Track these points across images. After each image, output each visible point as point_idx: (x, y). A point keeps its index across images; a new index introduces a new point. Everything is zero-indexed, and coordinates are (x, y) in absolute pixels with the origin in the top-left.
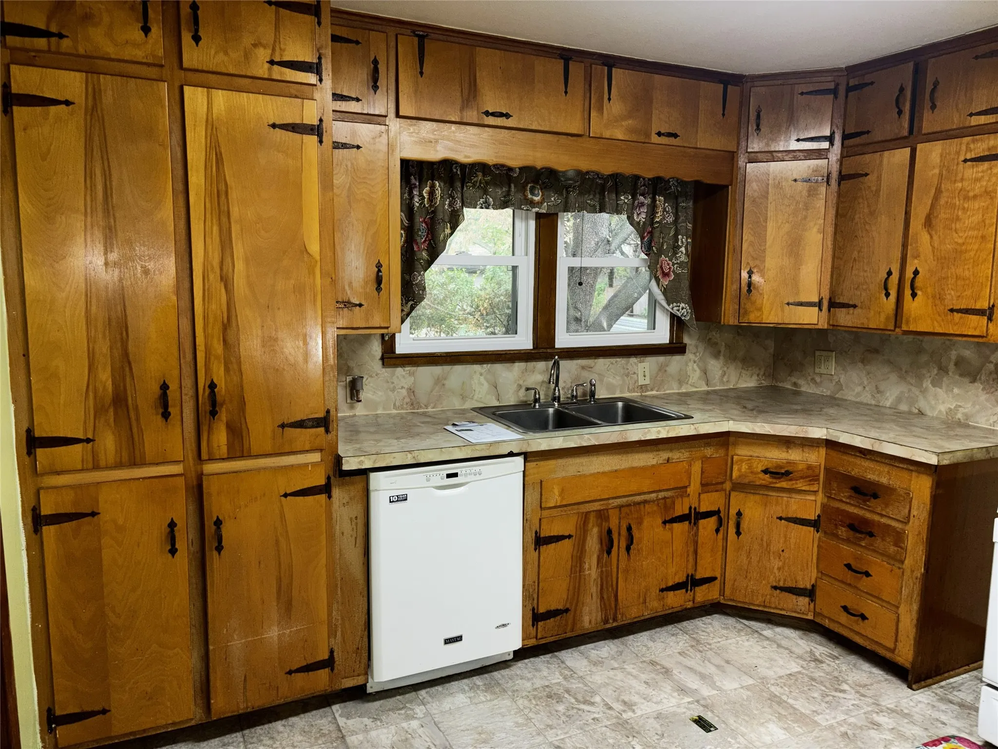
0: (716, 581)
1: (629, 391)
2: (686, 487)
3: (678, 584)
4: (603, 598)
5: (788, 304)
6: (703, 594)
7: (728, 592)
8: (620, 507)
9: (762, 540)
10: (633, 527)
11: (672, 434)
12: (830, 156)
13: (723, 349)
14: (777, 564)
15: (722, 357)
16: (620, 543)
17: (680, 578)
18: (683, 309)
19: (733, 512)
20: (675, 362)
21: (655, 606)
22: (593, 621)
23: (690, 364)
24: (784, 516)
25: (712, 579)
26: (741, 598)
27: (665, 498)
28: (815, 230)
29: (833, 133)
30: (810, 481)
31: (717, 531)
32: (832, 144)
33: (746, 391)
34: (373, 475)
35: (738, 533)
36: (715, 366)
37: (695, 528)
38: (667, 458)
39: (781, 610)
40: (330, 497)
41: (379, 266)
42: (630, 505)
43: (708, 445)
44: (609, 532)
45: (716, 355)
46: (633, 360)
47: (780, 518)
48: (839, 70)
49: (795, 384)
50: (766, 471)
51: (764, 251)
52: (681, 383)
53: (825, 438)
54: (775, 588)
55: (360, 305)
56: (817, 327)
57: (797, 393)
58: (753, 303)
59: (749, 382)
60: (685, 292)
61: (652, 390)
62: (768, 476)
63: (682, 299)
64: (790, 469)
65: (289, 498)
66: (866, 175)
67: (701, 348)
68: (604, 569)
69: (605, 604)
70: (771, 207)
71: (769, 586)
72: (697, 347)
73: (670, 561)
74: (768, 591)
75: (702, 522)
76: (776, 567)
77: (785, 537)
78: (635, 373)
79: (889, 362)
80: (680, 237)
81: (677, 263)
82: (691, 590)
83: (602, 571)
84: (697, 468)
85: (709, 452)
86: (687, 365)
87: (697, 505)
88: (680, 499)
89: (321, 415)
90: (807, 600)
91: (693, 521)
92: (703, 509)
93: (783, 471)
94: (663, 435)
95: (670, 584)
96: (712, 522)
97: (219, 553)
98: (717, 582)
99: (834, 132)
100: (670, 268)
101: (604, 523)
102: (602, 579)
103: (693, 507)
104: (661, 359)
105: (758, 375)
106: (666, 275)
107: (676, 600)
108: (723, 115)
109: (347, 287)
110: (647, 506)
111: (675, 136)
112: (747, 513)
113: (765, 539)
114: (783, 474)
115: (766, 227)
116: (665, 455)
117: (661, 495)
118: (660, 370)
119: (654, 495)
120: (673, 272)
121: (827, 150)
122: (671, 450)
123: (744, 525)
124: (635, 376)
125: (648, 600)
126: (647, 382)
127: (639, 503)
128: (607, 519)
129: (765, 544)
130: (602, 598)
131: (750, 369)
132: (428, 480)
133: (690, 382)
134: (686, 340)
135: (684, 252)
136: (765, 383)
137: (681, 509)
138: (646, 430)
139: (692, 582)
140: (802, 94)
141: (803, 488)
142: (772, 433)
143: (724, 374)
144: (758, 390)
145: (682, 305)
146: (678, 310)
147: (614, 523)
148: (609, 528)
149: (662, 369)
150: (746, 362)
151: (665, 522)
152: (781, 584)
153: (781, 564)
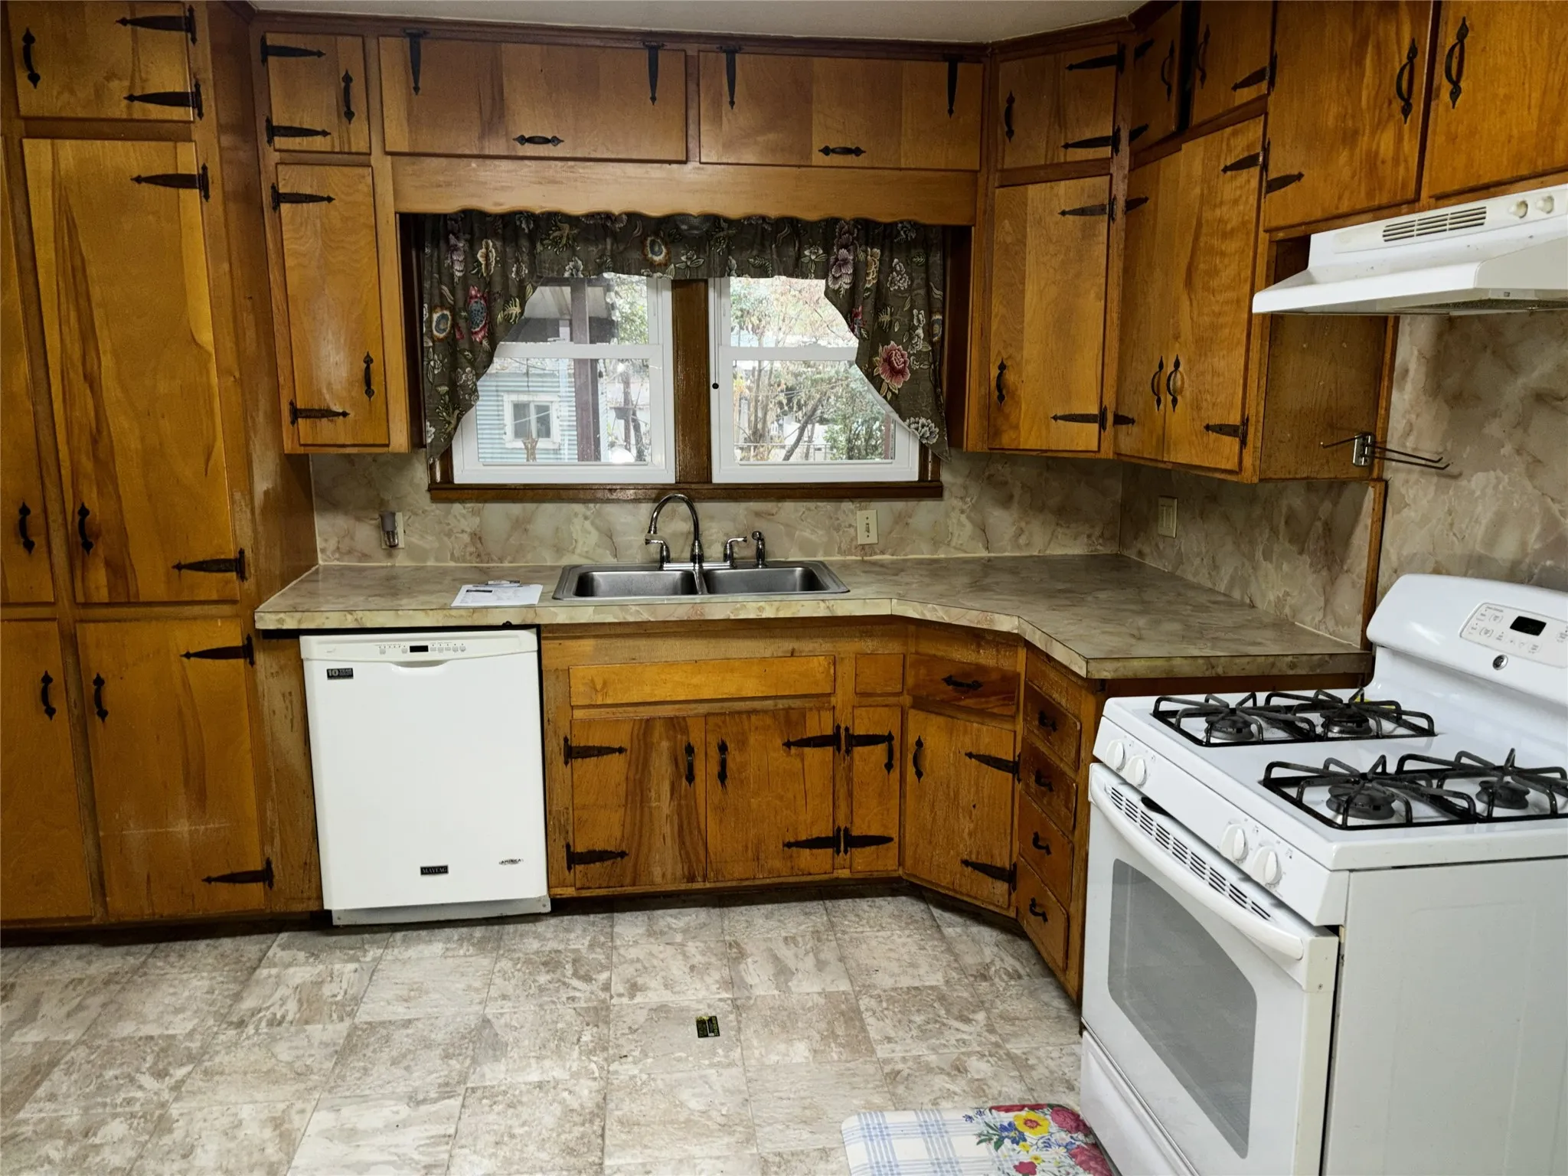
0: (890, 844)
1: (840, 552)
2: (829, 695)
3: (818, 839)
4: (684, 843)
5: (1055, 418)
6: (863, 861)
7: (909, 862)
8: (707, 716)
9: (948, 787)
10: (731, 746)
12: (1113, 170)
13: (1017, 492)
14: (967, 825)
15: (1015, 506)
16: (705, 768)
17: (823, 830)
18: (923, 426)
19: (912, 740)
20: (924, 511)
21: (776, 867)
22: (669, 876)
23: (953, 514)
24: (974, 752)
25: (881, 840)
26: (926, 874)
27: (788, 710)
28: (1092, 295)
29: (1117, 133)
30: (1004, 699)
31: (889, 766)
32: (1116, 150)
34: (303, 639)
35: (919, 774)
36: (1003, 521)
37: (848, 758)
38: (790, 648)
39: (975, 898)
40: (252, 663)
41: (368, 361)
42: (724, 714)
43: (870, 635)
44: (690, 750)
45: (1006, 502)
46: (847, 506)
47: (970, 755)
48: (1120, 22)
49: (1140, 554)
50: (949, 680)
51: (1021, 331)
52: (936, 543)
53: (1016, 631)
54: (966, 863)
55: (345, 414)
56: (1098, 456)
57: (1141, 566)
58: (1007, 417)
59: (1070, 546)
60: (926, 401)
61: (883, 553)
62: (951, 687)
63: (921, 411)
64: (981, 679)
65: (192, 659)
66: (1146, 199)
67: (974, 490)
68: (683, 802)
69: (687, 853)
70: (1030, 259)
71: (959, 861)
72: (965, 488)
73: (801, 802)
74: (957, 866)
75: (858, 751)
76: (967, 830)
77: (977, 784)
78: (850, 526)
80: (915, 312)
81: (914, 354)
82: (846, 852)
83: (679, 805)
84: (846, 670)
85: (868, 645)
86: (947, 515)
87: (849, 724)
88: (815, 712)
89: (232, 554)
90: (1006, 886)
91: (843, 748)
92: (860, 730)
93: (970, 681)
94: (769, 613)
95: (803, 837)
96: (880, 750)
97: (103, 720)
98: (894, 845)
99: (1119, 130)
100: (905, 362)
101: (679, 736)
102: (679, 815)
103: (843, 726)
104: (899, 505)
105: (1089, 536)
106: (895, 372)
107: (816, 864)
108: (951, 112)
109: (325, 391)
110: (753, 717)
111: (857, 152)
112: (929, 743)
113: (952, 786)
114: (968, 686)
115: (1023, 292)
116: (787, 645)
117: (781, 704)
118: (896, 522)
119: (769, 703)
120: (910, 367)
121: (1107, 161)
122: (798, 638)
123: (927, 764)
124: (852, 530)
125: (762, 856)
126: (873, 539)
127: (740, 713)
128: (685, 731)
129: (952, 794)
130: (682, 843)
131: (1073, 525)
132: (383, 652)
133: (953, 544)
134: (946, 477)
135: (922, 336)
136: (1102, 550)
137: (820, 725)
138: (738, 605)
139: (842, 840)
140: (1071, 67)
141: (995, 710)
142: (947, 620)
143: (1020, 532)
144: (1093, 562)
145: (923, 420)
146: (917, 429)
147: (696, 737)
148: (689, 744)
149: (900, 520)
150: (1065, 514)
151: (788, 745)
152: (974, 858)
153: (972, 826)
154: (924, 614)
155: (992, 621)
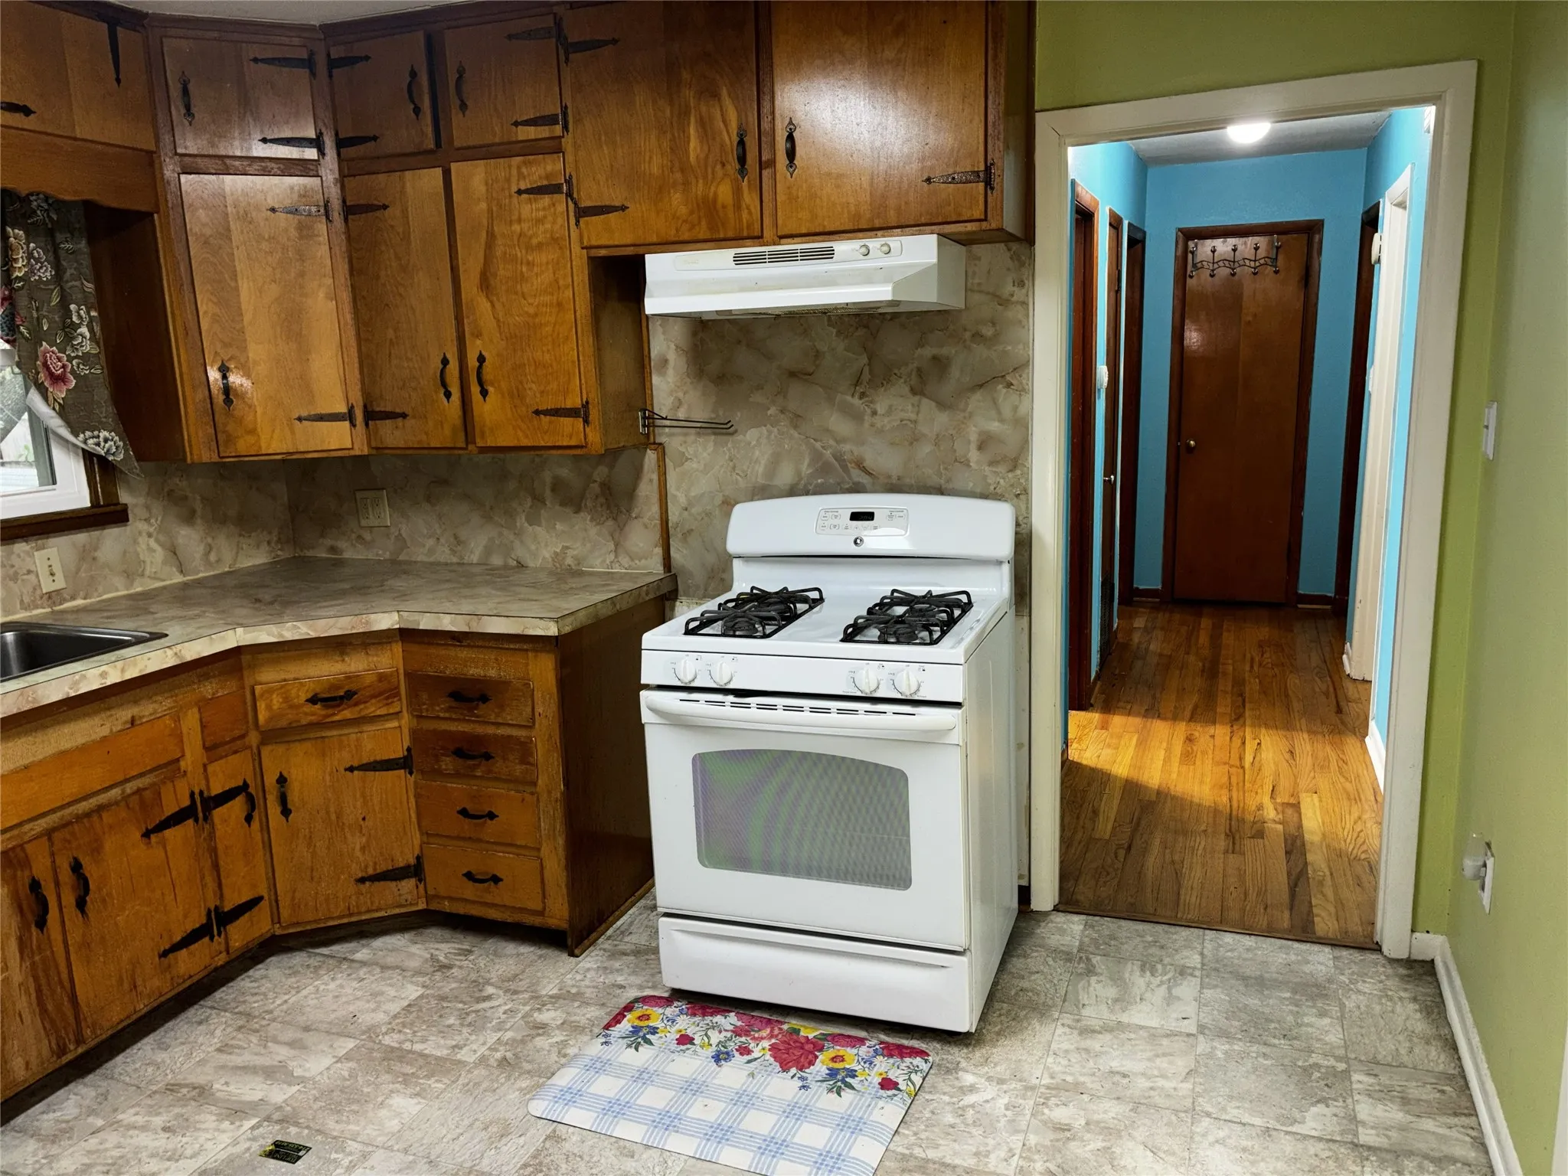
0: (262, 903)
1: (25, 607)
2: (178, 760)
3: (194, 931)
4: (46, 1011)
5: (300, 419)
6: (240, 934)
7: (285, 913)
8: (49, 833)
9: (328, 813)
10: (85, 861)
11: (132, 673)
12: (322, 172)
13: (198, 506)
14: (357, 841)
15: (199, 521)
16: (61, 899)
17: (196, 920)
18: (106, 440)
19: (271, 780)
20: (110, 540)
21: (156, 986)
22: (34, 1065)
23: (140, 540)
24: (356, 764)
25: (254, 902)
26: (311, 917)
27: (138, 791)
28: (321, 295)
29: (320, 135)
30: (387, 698)
31: (249, 819)
32: (321, 152)
33: (252, 572)
35: (286, 812)
36: (190, 538)
37: (207, 826)
38: (130, 716)
39: (377, 911)
42: (69, 824)
43: (206, 677)
44: (35, 885)
45: (189, 518)
46: (21, 547)
47: (351, 769)
48: (311, 28)
49: (333, 549)
50: (313, 700)
51: (242, 331)
52: (129, 575)
53: (397, 626)
54: (362, 880)
56: (352, 453)
57: (339, 563)
58: (240, 421)
59: (255, 557)
60: (105, 409)
61: (73, 598)
62: (318, 706)
63: (101, 422)
64: (353, 687)
66: (385, 207)
67: (157, 508)
68: (37, 958)
69: (52, 1022)
70: (239, 254)
71: (353, 882)
72: (148, 508)
73: (169, 898)
74: (352, 888)
75: (218, 813)
76: (358, 847)
77: (363, 796)
78: (29, 572)
79: (467, 497)
80: (73, 307)
81: (77, 357)
82: (219, 934)
83: (33, 964)
84: (191, 721)
85: (208, 689)
86: (135, 542)
87: (204, 787)
88: (170, 785)
90: (412, 882)
91: (201, 815)
92: (216, 789)
93: (342, 693)
94: (114, 677)
95: (177, 938)
96: (236, 807)
98: (264, 904)
99: (321, 134)
100: (64, 367)
101: (19, 873)
102: (36, 979)
103: (197, 791)
104: (81, 538)
105: (269, 543)
106: (58, 380)
107: (192, 963)
108: (118, 80)
110: (105, 815)
111: (26, 111)
112: (295, 776)
113: (332, 809)
114: (341, 698)
115: (237, 289)
116: (124, 714)
117: (129, 788)
118: (82, 559)
119: (115, 793)
120: (73, 372)
121: (316, 162)
122: (136, 702)
123: (294, 798)
124: (32, 577)
125: (139, 982)
126: (60, 583)
127: (88, 815)
128: (26, 863)
129: (333, 817)
130: (43, 1011)
131: (253, 534)
133: (147, 573)
134: (125, 497)
135: (88, 335)
136: (284, 555)
137: (174, 799)
138: (77, 677)
139: (221, 919)
140: (256, 60)
141: (378, 713)
142: (313, 634)
143: (209, 549)
144: (275, 568)
145: (104, 434)
146: (98, 444)
147: (41, 868)
148: (33, 878)
149: (87, 555)
150: (245, 523)
151: (147, 835)
152: (371, 871)
153: (364, 840)
154: (282, 636)
155: (367, 623)
